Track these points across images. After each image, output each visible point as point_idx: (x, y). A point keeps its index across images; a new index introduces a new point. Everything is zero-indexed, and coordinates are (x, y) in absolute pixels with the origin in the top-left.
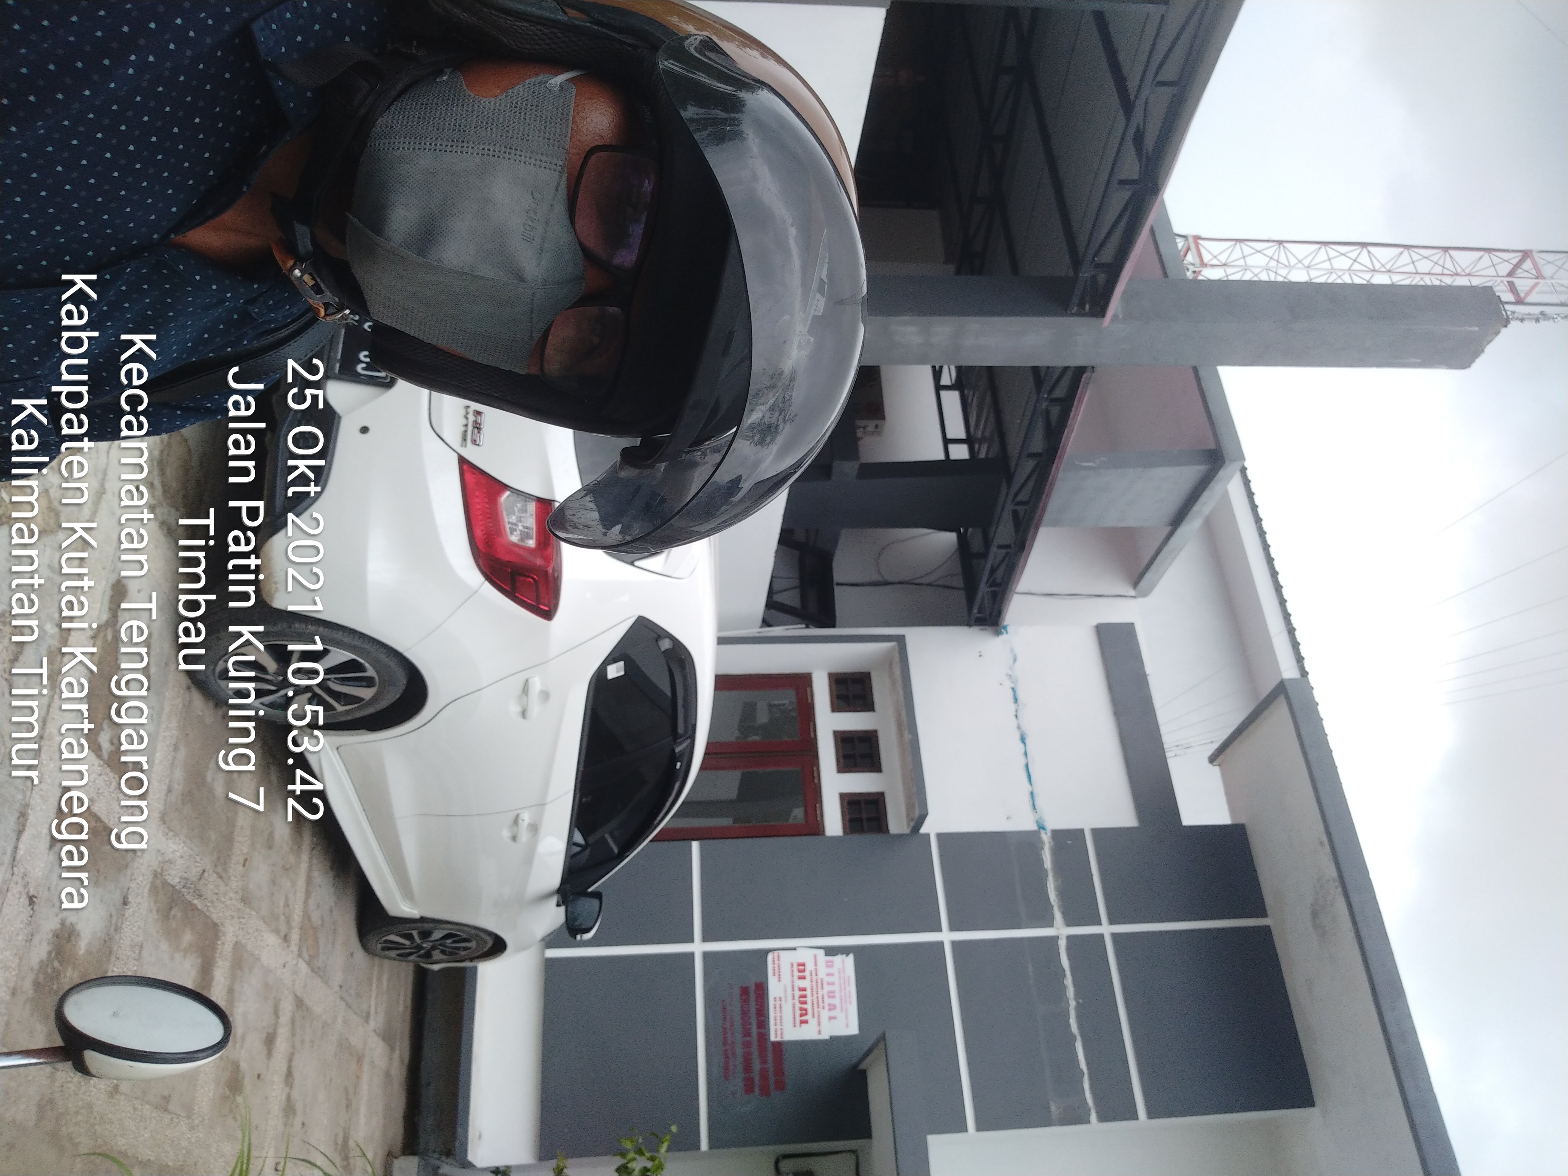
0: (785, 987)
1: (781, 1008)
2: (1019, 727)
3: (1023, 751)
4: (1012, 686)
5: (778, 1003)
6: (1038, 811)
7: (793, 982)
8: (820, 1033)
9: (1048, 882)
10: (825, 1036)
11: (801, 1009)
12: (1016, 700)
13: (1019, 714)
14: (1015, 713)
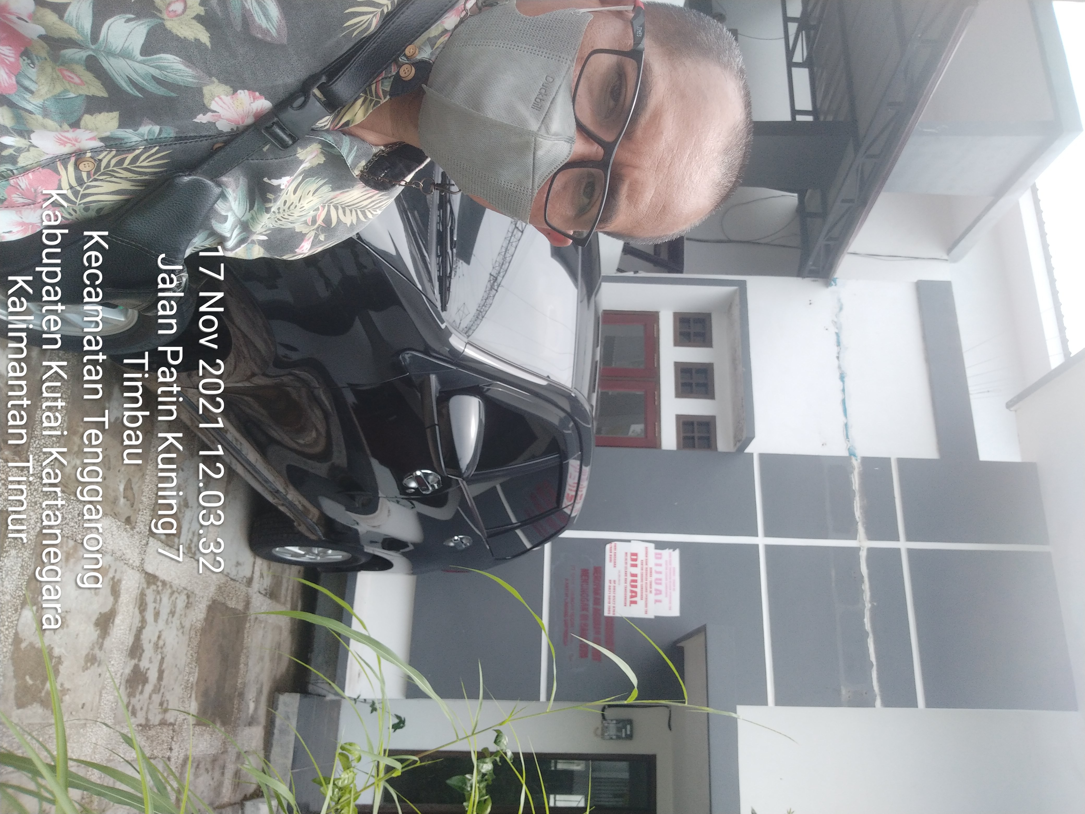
0: (619, 572)
1: (614, 589)
2: (839, 367)
3: (842, 388)
4: (837, 331)
5: (612, 585)
6: (850, 440)
7: (626, 568)
8: (646, 612)
9: (855, 502)
10: (651, 615)
11: (632, 592)
12: (839, 344)
13: (841, 356)
14: (837, 355)
